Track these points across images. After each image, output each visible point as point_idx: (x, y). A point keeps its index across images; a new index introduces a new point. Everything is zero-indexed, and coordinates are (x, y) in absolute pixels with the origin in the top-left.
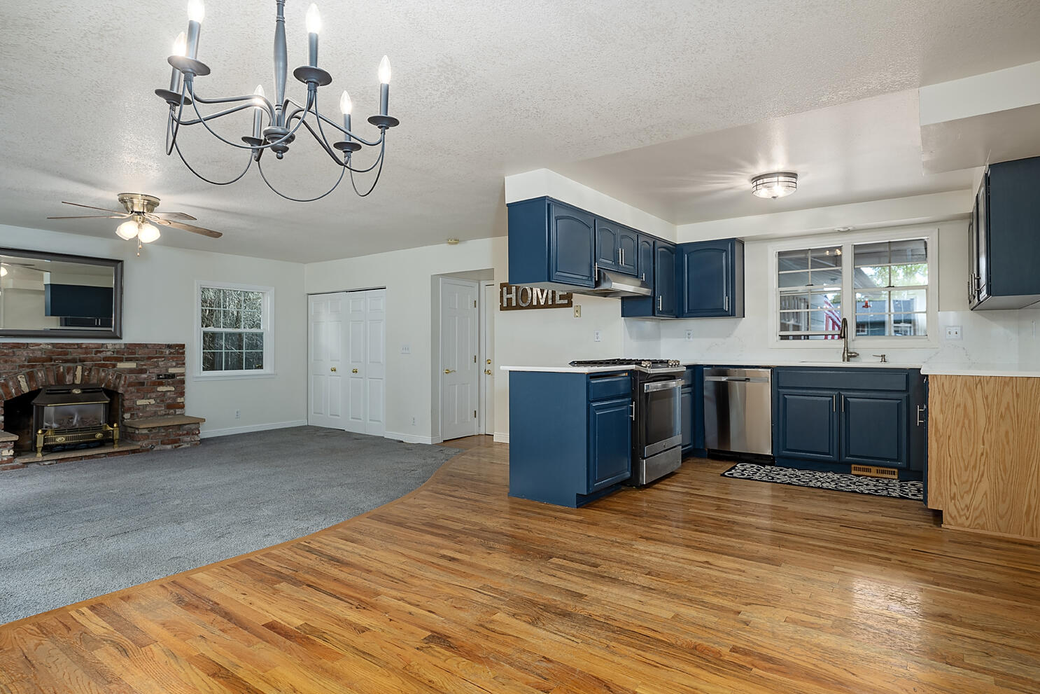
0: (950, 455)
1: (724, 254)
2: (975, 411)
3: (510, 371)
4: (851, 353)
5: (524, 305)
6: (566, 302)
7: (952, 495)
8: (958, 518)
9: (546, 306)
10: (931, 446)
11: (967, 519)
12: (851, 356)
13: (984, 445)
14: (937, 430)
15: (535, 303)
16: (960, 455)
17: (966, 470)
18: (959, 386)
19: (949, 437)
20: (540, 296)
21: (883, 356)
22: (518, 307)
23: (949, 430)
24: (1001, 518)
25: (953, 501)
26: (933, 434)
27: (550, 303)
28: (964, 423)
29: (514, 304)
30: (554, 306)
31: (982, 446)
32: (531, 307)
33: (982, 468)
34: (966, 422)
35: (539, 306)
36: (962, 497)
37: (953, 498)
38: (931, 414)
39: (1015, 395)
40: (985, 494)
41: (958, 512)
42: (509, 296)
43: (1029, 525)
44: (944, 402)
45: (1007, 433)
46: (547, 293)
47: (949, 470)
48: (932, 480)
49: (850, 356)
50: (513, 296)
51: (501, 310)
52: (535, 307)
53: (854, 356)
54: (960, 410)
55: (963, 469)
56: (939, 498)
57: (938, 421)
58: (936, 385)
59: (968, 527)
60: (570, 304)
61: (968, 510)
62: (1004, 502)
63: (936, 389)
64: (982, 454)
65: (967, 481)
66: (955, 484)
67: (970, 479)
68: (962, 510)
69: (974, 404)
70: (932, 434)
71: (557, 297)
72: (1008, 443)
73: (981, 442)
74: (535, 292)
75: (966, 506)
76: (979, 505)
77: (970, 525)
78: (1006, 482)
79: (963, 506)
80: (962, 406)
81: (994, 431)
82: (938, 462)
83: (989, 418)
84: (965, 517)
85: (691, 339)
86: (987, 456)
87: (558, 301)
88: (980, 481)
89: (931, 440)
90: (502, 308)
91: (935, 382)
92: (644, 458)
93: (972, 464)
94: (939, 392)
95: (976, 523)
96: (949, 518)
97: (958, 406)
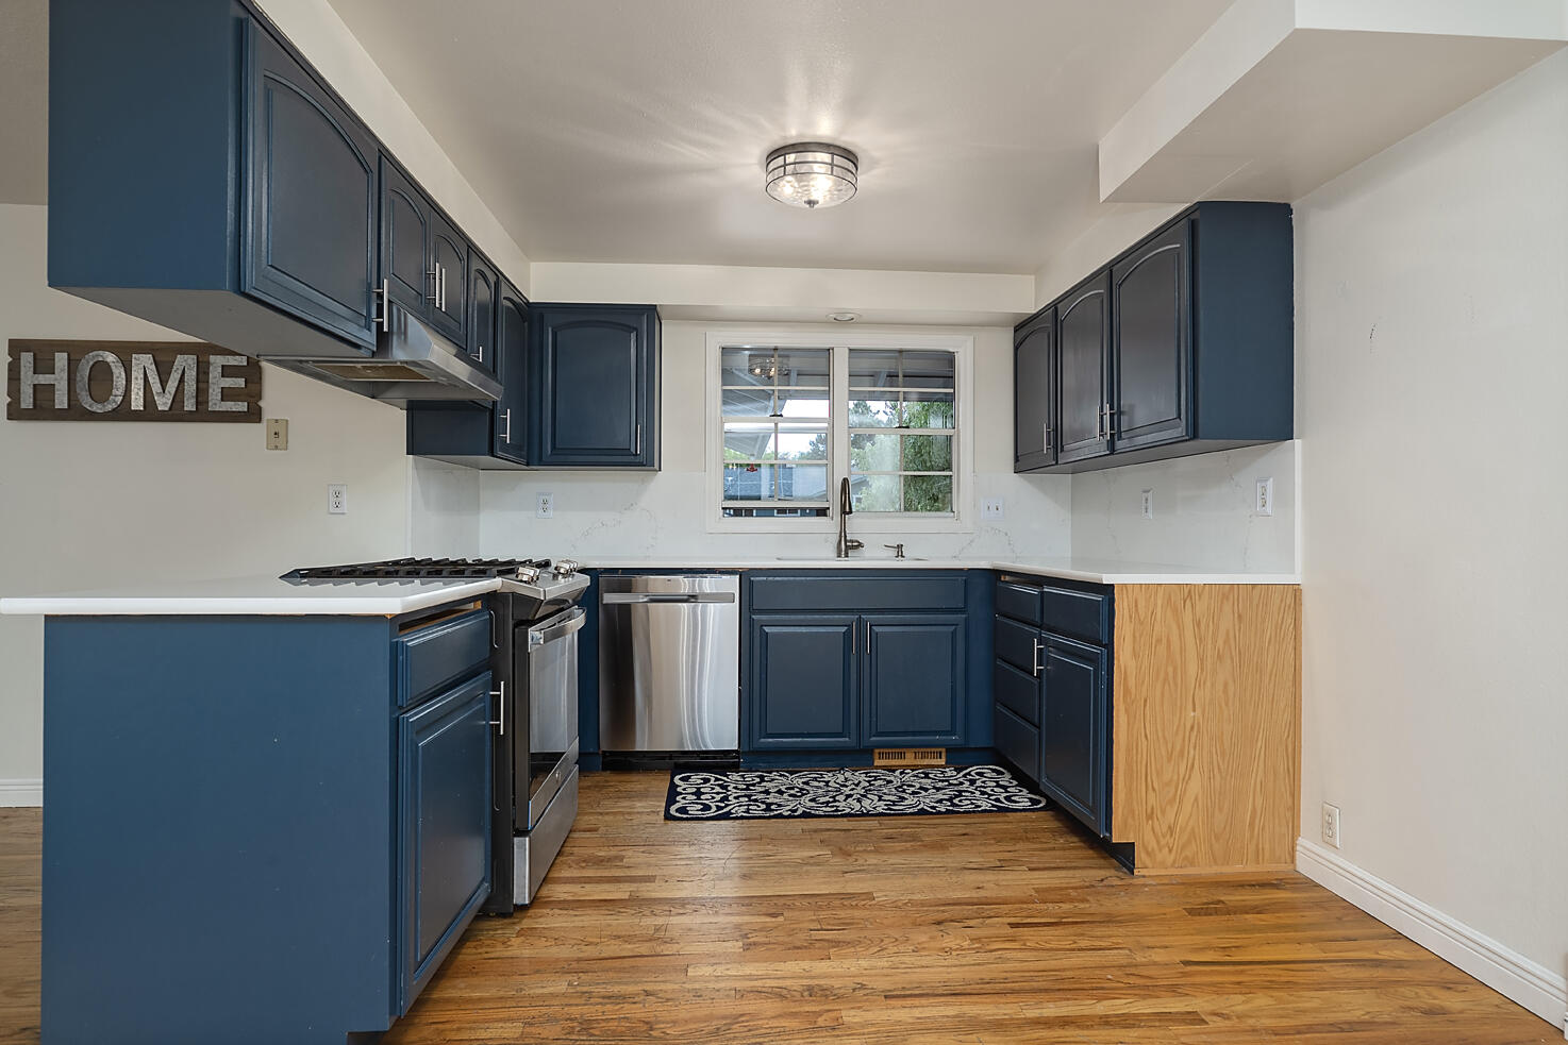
0: (1146, 736)
1: (633, 336)
2: (1183, 650)
3: (46, 616)
4: (852, 541)
5: (97, 408)
6: (242, 407)
7: (1149, 811)
8: (1157, 852)
9: (175, 414)
10: (1118, 722)
11: (1170, 851)
12: (853, 547)
13: (1194, 711)
14: (1127, 691)
15: (137, 403)
16: (1160, 734)
17: (1169, 760)
18: (1159, 603)
19: (1145, 701)
20: (156, 387)
21: (900, 547)
22: (76, 413)
23: (1144, 689)
24: (1217, 838)
25: (1150, 822)
26: (1121, 698)
27: (190, 405)
28: (1167, 674)
29: (61, 401)
30: (202, 414)
31: (1192, 714)
32: (123, 414)
33: (1192, 752)
34: (1170, 670)
35: (150, 414)
36: (1163, 812)
37: (1150, 817)
38: (1119, 661)
39: (1236, 615)
40: (1196, 799)
41: (1158, 842)
42: (43, 379)
43: (1254, 842)
44: (1137, 635)
45: (1226, 685)
46: (182, 380)
47: (1144, 762)
48: (1120, 787)
49: (848, 546)
50: (59, 380)
51: (10, 417)
52: (137, 417)
53: (857, 547)
54: (1162, 649)
55: (1165, 759)
56: (1130, 821)
57: (1128, 673)
58: (1126, 604)
59: (1172, 866)
60: (254, 415)
61: (1171, 835)
62: (1221, 810)
63: (1126, 611)
64: (1192, 728)
65: (1171, 780)
66: (1154, 789)
67: (1175, 778)
68: (1164, 837)
69: (1181, 636)
70: (1119, 699)
71: (214, 394)
72: (1227, 705)
73: (1190, 706)
74: (137, 374)
75: (1170, 827)
76: (1187, 824)
77: (1174, 862)
78: (1224, 775)
79: (1165, 829)
80: (1164, 641)
81: (1208, 684)
82: (1129, 750)
83: (1202, 660)
84: (1167, 849)
85: (551, 513)
86: (1198, 731)
87: (216, 403)
88: (1189, 778)
89: (1118, 710)
90: (15, 413)
91: (1126, 600)
92: (523, 833)
93: (1178, 748)
94: (1131, 617)
95: (1183, 855)
96: (1143, 855)
97: (1159, 641)
